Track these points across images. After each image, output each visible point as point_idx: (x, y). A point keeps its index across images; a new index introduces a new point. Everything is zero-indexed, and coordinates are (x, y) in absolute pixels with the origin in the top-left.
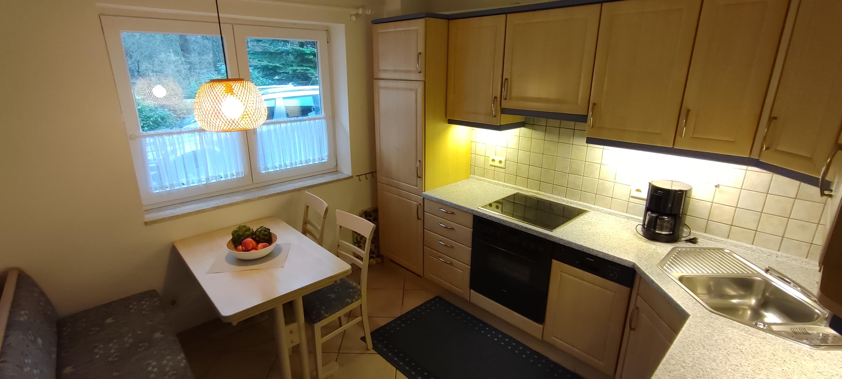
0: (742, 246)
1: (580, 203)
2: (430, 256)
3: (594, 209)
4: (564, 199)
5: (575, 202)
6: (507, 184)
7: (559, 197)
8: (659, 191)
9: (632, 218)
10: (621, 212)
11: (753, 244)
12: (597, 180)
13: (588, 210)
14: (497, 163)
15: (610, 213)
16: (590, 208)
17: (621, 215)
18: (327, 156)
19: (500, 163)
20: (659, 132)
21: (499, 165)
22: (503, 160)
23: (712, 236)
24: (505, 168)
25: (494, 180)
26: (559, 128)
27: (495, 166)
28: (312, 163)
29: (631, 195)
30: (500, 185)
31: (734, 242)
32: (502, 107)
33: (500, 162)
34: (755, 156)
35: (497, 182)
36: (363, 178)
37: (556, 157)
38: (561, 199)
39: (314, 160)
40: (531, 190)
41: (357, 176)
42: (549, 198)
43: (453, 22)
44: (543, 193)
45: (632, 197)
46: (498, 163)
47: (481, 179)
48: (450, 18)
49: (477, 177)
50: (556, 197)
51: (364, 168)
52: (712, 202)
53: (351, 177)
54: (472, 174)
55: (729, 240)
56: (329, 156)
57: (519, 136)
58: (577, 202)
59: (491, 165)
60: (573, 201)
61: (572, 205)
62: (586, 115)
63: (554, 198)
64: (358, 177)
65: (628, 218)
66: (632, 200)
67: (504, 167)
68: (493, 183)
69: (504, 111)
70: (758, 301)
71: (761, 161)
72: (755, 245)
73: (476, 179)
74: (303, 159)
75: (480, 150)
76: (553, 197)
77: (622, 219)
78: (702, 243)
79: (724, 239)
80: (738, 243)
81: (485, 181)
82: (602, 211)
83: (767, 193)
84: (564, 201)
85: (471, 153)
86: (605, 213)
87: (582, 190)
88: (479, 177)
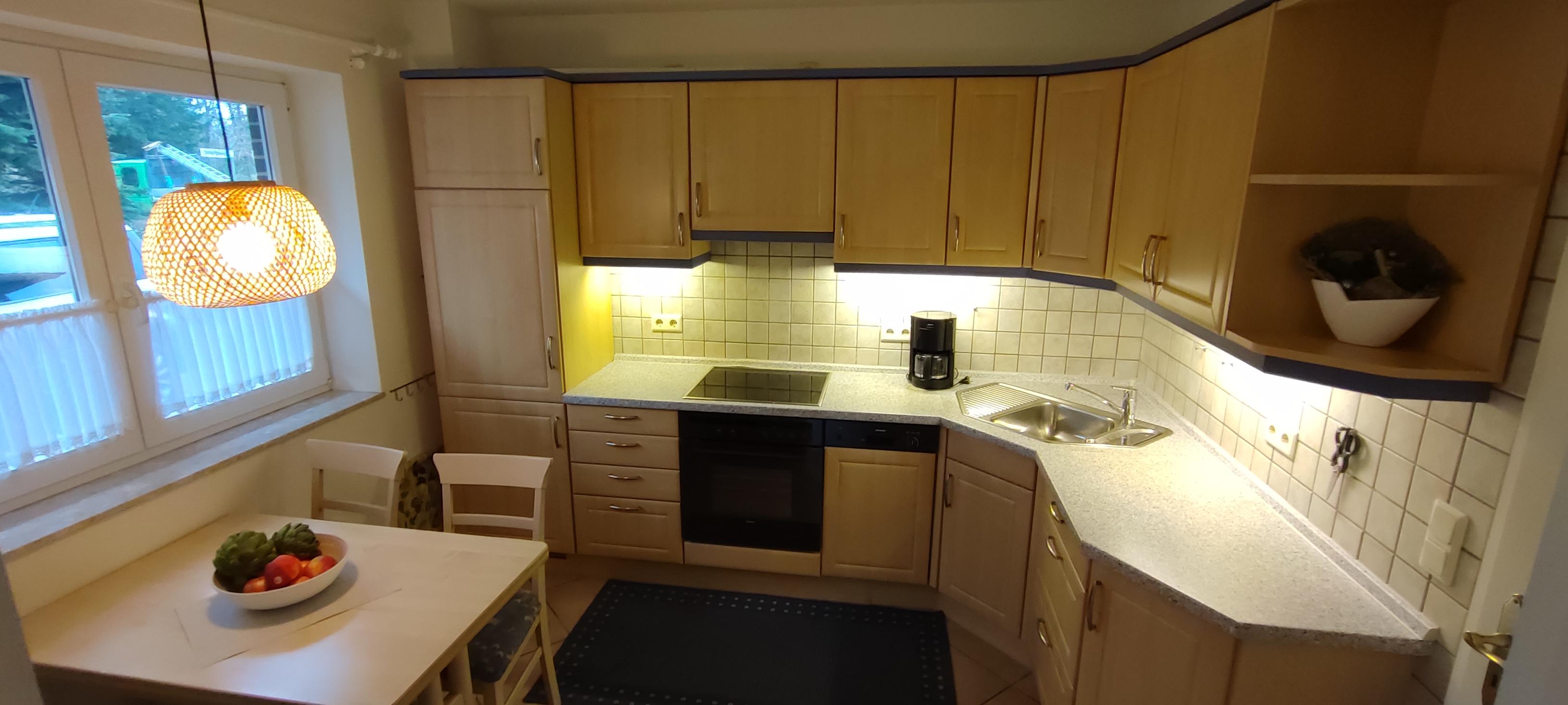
0: (1009, 376)
1: (814, 364)
2: (590, 510)
3: (836, 369)
4: (789, 363)
5: (806, 364)
6: (690, 358)
7: (781, 362)
8: (928, 325)
9: (887, 370)
10: (872, 365)
11: (1017, 371)
12: (834, 326)
13: (827, 371)
14: (666, 326)
15: (858, 370)
16: (830, 368)
17: (873, 369)
18: (310, 359)
19: (671, 325)
20: (927, 247)
21: (671, 328)
22: (677, 318)
23: (978, 372)
24: (682, 332)
25: (663, 354)
26: (768, 258)
27: (662, 332)
28: (284, 379)
29: (882, 338)
30: (678, 361)
31: (1000, 373)
32: (694, 228)
33: (673, 322)
34: (1027, 266)
35: (670, 357)
36: (402, 393)
37: (767, 302)
38: (783, 364)
39: (288, 371)
40: (733, 360)
41: (391, 391)
42: (766, 366)
43: (579, 87)
44: (754, 360)
45: (883, 341)
46: (669, 325)
47: (638, 358)
48: (574, 80)
49: (629, 355)
50: (777, 362)
51: (404, 374)
52: (973, 330)
53: (381, 396)
54: (619, 352)
55: (995, 372)
56: (316, 359)
57: (703, 277)
58: (809, 364)
59: (655, 331)
60: (802, 363)
61: (803, 370)
62: (832, 231)
63: (773, 365)
64: (394, 393)
65: (882, 371)
66: (883, 345)
67: (681, 330)
68: (663, 360)
69: (696, 235)
70: (1051, 428)
71: (1034, 269)
72: (1020, 371)
73: (628, 360)
74: (265, 371)
75: (631, 307)
76: (771, 364)
77: (878, 374)
78: (973, 382)
79: (990, 373)
80: (1005, 373)
81: (647, 359)
82: (846, 369)
83: (1023, 310)
84: (789, 365)
85: (613, 316)
86: (851, 370)
87: (814, 344)
88: (634, 355)
